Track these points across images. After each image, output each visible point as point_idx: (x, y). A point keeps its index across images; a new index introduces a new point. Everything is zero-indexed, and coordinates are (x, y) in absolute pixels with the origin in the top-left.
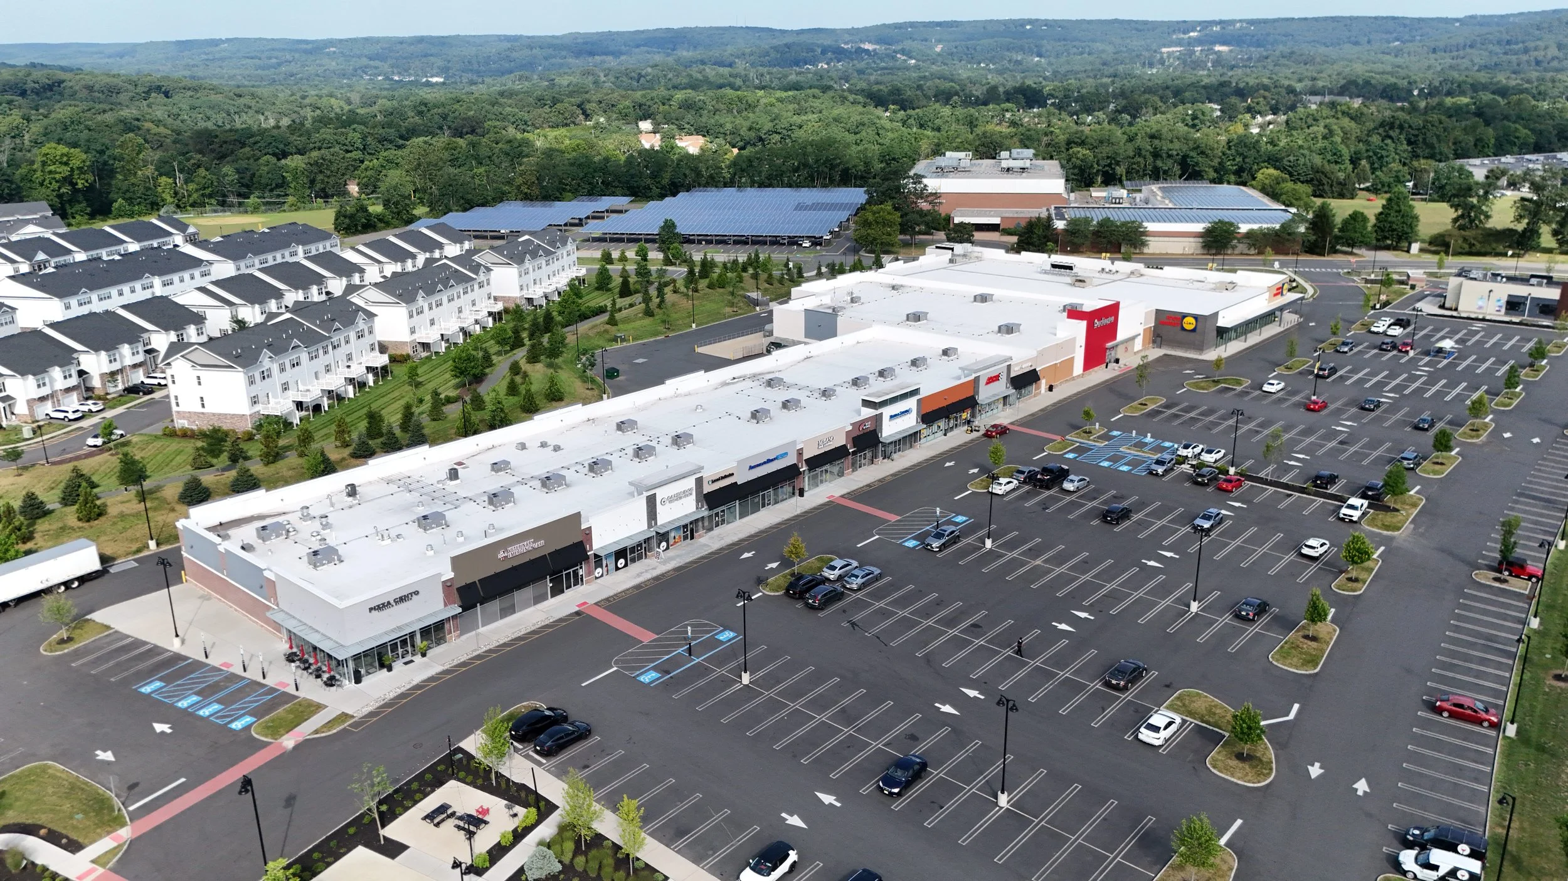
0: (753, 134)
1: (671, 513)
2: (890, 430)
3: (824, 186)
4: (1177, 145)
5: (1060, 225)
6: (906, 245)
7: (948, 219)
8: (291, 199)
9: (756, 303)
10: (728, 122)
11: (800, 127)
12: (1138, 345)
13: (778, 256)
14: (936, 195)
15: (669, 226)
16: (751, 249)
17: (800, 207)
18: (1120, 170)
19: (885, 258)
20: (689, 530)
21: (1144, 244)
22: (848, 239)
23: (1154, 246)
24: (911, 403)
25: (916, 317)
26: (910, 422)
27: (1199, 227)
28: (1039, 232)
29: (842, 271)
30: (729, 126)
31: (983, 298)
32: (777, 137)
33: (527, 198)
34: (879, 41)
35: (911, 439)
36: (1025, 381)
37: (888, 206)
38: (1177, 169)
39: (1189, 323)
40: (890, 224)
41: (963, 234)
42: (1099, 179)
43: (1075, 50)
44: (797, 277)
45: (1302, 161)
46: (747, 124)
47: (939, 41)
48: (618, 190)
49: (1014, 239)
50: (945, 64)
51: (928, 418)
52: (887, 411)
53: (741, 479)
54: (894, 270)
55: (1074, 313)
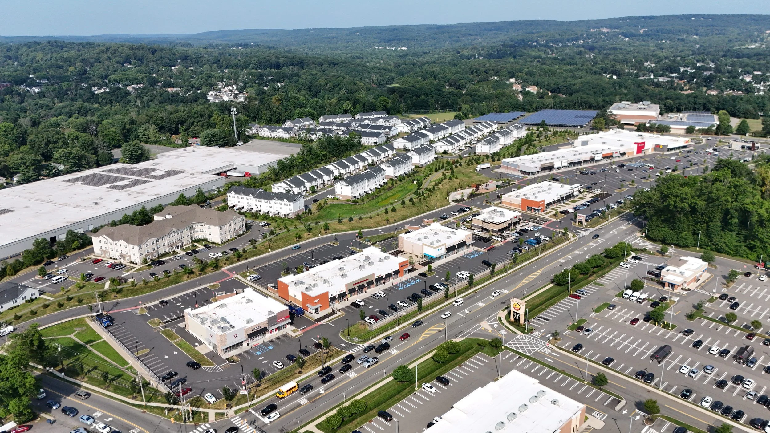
0: (555, 86)
1: (564, 164)
2: (596, 159)
3: (583, 109)
4: (702, 100)
5: (648, 125)
6: (606, 128)
7: (620, 122)
8: (431, 110)
9: (569, 140)
10: (546, 81)
11: (574, 85)
12: (650, 150)
13: (572, 130)
14: (616, 115)
15: (543, 121)
16: (566, 128)
17: (576, 117)
18: (682, 108)
19: (600, 131)
20: (566, 167)
21: (670, 131)
22: (590, 126)
23: (672, 132)
24: (601, 155)
25: (604, 143)
26: (600, 158)
27: (686, 127)
28: (642, 126)
29: (589, 134)
30: (546, 83)
31: (619, 140)
32: (565, 88)
33: (496, 112)
34: (611, 27)
35: (600, 160)
36: (623, 154)
37: (602, 119)
38: (702, 108)
39: (661, 147)
40: (602, 123)
41: (622, 126)
42: (675, 110)
43: (717, 32)
44: (577, 135)
45: (742, 107)
46: (553, 82)
47: (643, 27)
48: (520, 110)
49: (636, 128)
50: (644, 41)
51: (604, 158)
52: (596, 155)
53: (574, 161)
54: (601, 133)
55: (635, 143)
